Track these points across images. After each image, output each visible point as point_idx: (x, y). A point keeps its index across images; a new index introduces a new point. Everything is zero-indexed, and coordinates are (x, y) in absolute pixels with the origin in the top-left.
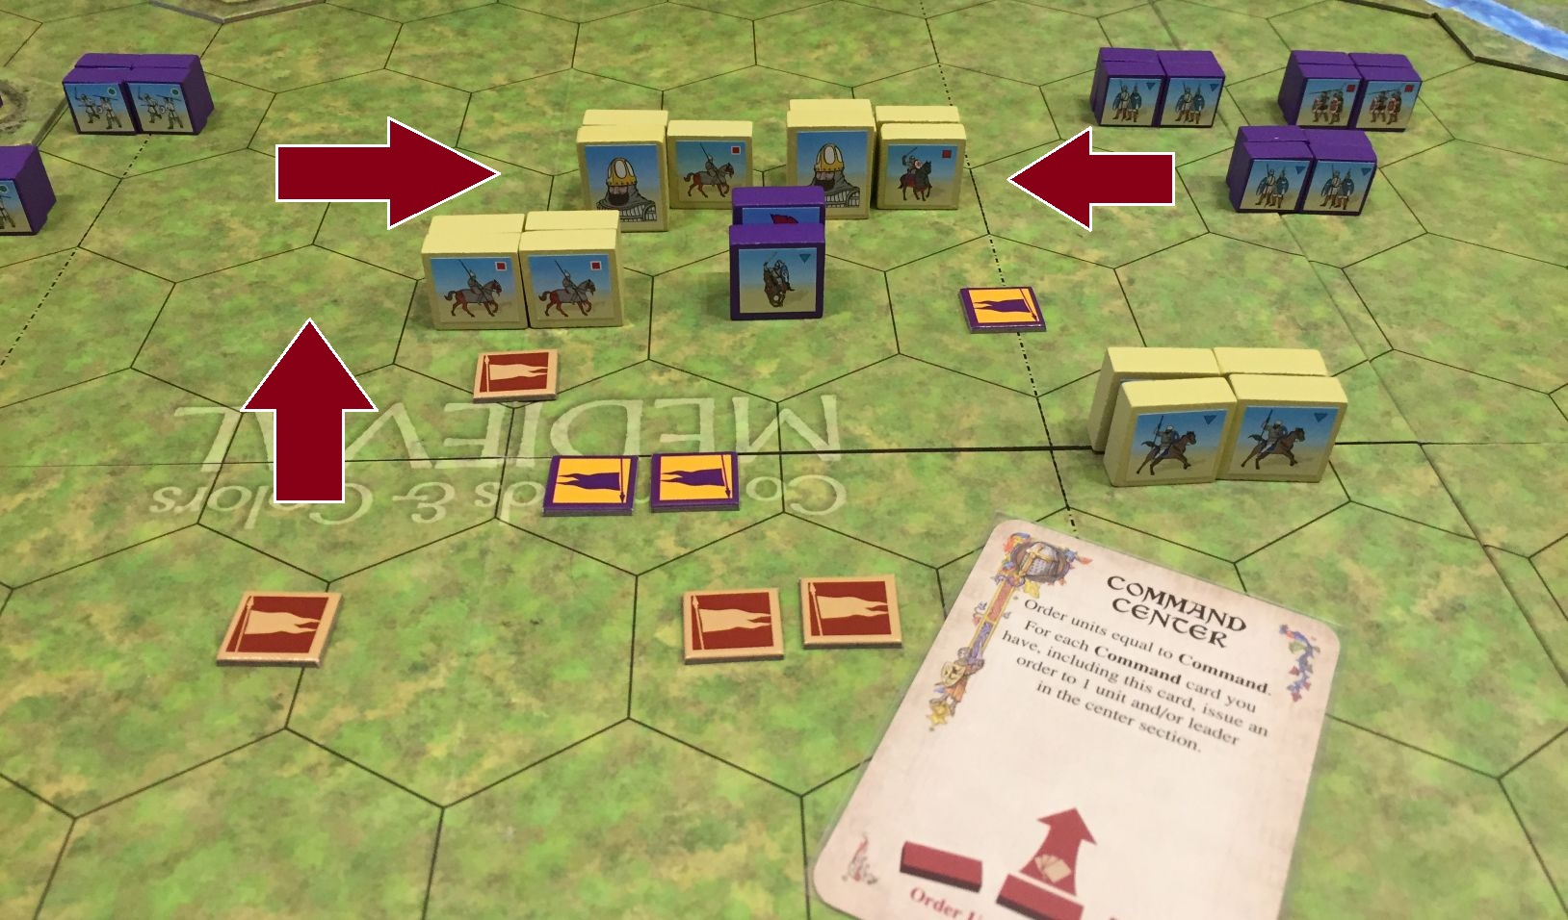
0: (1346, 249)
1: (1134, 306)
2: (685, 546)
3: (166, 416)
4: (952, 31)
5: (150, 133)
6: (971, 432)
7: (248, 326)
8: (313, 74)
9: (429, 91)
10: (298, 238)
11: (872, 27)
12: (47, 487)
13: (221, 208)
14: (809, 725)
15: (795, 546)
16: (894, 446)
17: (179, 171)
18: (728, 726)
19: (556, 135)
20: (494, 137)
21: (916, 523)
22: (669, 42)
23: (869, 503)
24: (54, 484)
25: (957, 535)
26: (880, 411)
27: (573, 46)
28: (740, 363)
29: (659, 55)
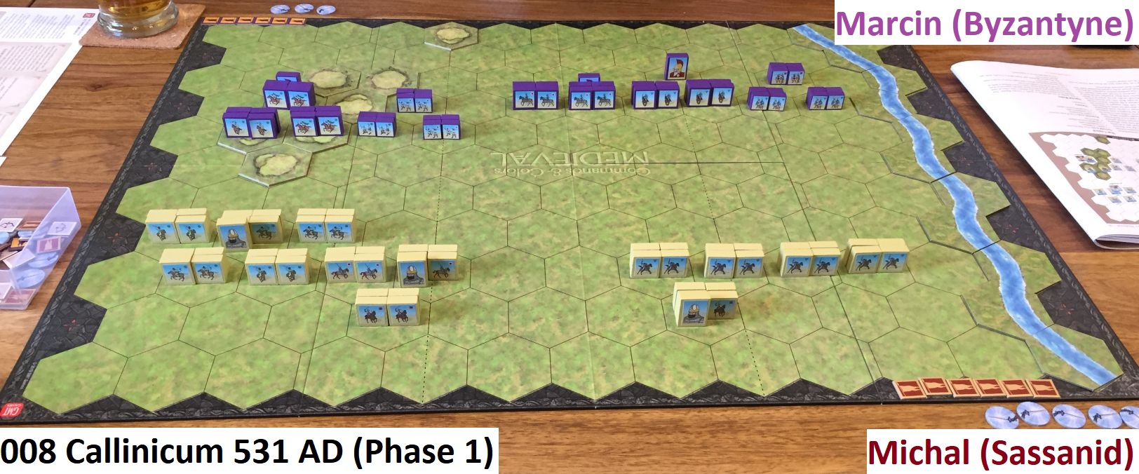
1: (721, 132)
3: (488, 154)
6: (679, 159)
7: (498, 135)
8: (485, 67)
10: (502, 114)
13: (478, 106)
15: (640, 181)
16: (661, 162)
21: (667, 177)
23: (655, 172)
25: (676, 179)
26: (658, 155)
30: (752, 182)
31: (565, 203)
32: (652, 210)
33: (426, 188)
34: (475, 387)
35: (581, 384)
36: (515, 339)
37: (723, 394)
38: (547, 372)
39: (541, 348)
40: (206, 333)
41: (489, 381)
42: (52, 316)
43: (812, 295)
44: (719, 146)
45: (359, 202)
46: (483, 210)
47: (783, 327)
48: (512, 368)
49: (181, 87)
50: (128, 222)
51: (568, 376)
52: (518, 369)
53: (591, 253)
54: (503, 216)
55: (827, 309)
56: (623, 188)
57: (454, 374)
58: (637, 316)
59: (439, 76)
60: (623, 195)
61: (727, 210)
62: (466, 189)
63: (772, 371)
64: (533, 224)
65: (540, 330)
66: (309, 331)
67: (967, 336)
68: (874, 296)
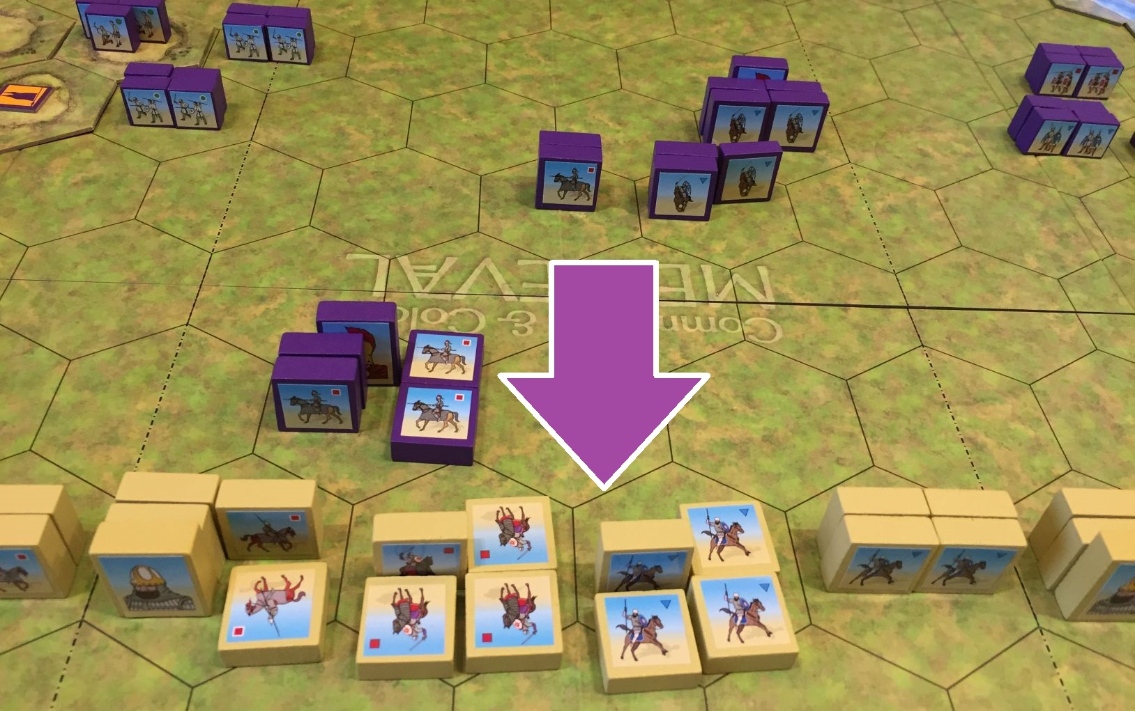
0: (1081, 185)
1: (950, 216)
2: (687, 359)
3: (341, 258)
4: (805, 16)
5: (278, 62)
6: (856, 294)
7: (378, 202)
8: (376, 24)
9: (458, 41)
10: (396, 143)
11: (750, 10)
12: (278, 301)
13: (340, 119)
14: (782, 470)
15: (756, 361)
16: (808, 302)
17: (304, 90)
18: (733, 468)
19: (550, 77)
20: (509, 77)
21: (829, 351)
22: (614, 14)
23: (797, 337)
24: (282, 299)
25: (855, 360)
26: (797, 278)
27: (549, 12)
28: (702, 243)
29: (609, 23)
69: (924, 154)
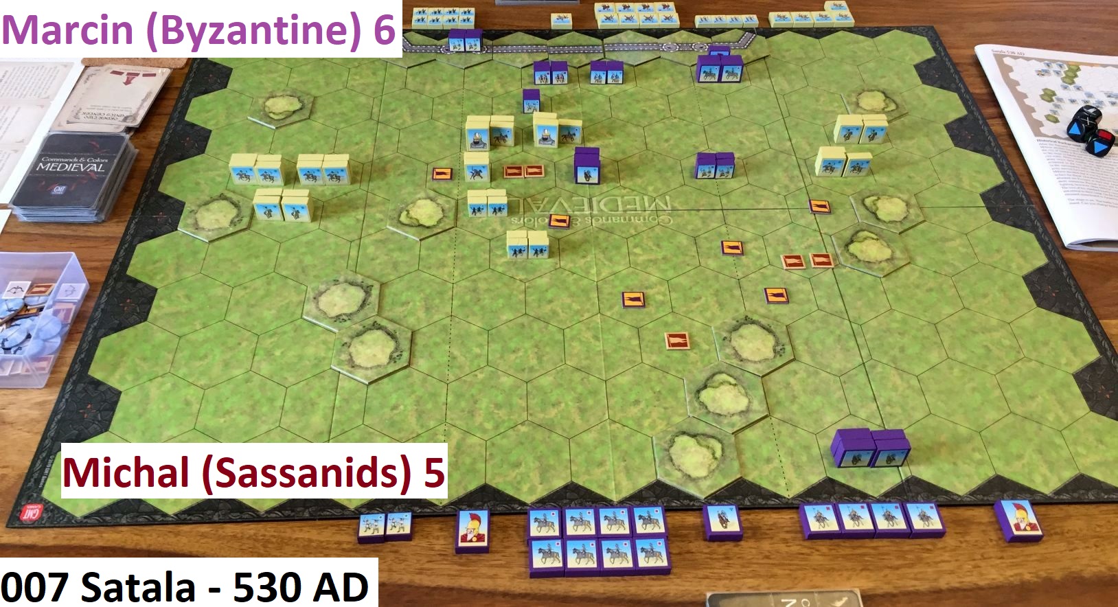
30: (778, 233)
31: (586, 260)
32: (674, 268)
33: (441, 242)
34: (494, 486)
35: (601, 483)
36: (534, 428)
37: (747, 496)
38: (566, 467)
39: (560, 439)
40: (222, 420)
41: (508, 479)
42: (67, 400)
43: (841, 374)
44: (744, 189)
45: (373, 259)
46: (500, 269)
47: (809, 414)
48: (531, 462)
49: (188, 118)
50: (139, 286)
51: (588, 472)
52: (537, 464)
53: (612, 322)
54: (522, 276)
55: (855, 392)
56: (645, 241)
57: (472, 470)
58: (658, 400)
59: (453, 102)
60: (643, 249)
61: (752, 269)
62: (482, 244)
63: (797, 467)
64: (552, 286)
65: (559, 417)
66: (325, 417)
67: (1000, 425)
68: (905, 375)
69: (741, 143)
